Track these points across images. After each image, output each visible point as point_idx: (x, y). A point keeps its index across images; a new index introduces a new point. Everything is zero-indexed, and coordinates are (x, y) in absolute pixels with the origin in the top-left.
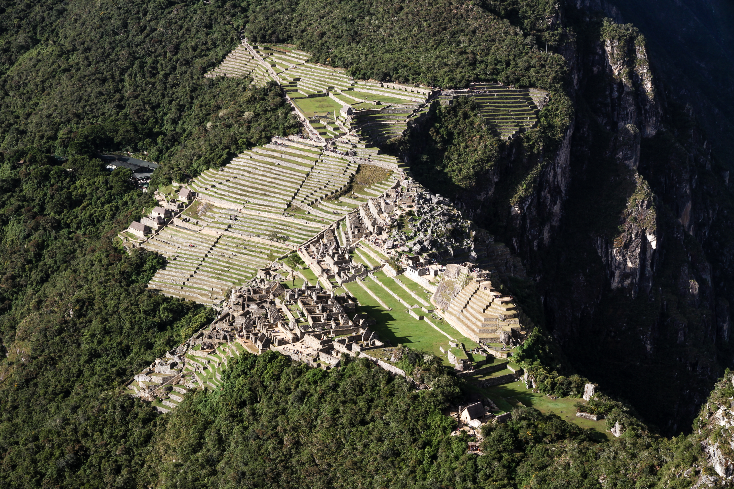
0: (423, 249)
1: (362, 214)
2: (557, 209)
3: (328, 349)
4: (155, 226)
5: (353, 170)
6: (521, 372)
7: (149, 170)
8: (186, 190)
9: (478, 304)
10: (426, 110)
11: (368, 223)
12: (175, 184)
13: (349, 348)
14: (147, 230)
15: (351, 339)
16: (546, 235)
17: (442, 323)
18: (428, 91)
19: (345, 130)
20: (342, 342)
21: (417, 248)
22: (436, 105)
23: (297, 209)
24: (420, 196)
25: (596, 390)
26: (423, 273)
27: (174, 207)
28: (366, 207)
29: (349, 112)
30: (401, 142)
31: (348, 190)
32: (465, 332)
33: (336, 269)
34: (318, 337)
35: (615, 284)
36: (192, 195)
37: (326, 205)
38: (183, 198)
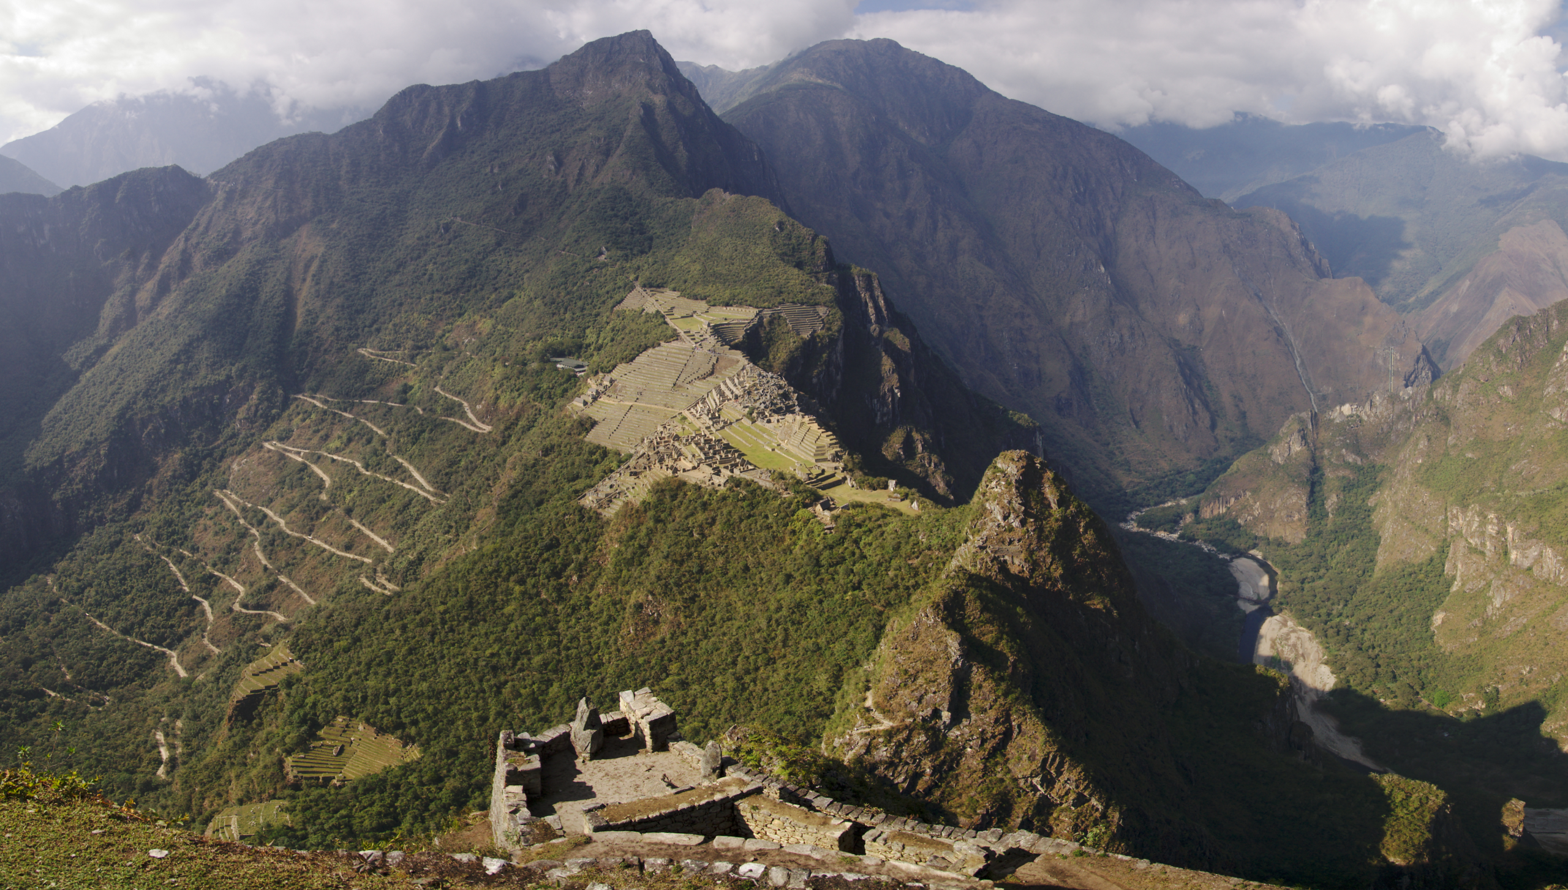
0: (766, 407)
1: (723, 387)
2: (839, 377)
3: (718, 472)
4: (590, 400)
5: (714, 360)
6: (845, 479)
7: (582, 366)
8: (608, 377)
9: (811, 438)
10: (755, 322)
11: (728, 393)
12: (601, 375)
13: (732, 471)
14: (585, 403)
15: (732, 466)
16: (834, 394)
17: (787, 452)
18: (756, 311)
19: (707, 336)
20: (726, 468)
21: (762, 406)
22: (761, 319)
23: (680, 386)
24: (760, 375)
25: (896, 484)
26: (769, 421)
27: (601, 389)
28: (725, 383)
29: (709, 325)
30: (742, 343)
31: (712, 373)
32: (803, 456)
33: (711, 423)
34: (710, 465)
35: (878, 421)
36: (612, 381)
37: (698, 383)
38: (606, 383)
